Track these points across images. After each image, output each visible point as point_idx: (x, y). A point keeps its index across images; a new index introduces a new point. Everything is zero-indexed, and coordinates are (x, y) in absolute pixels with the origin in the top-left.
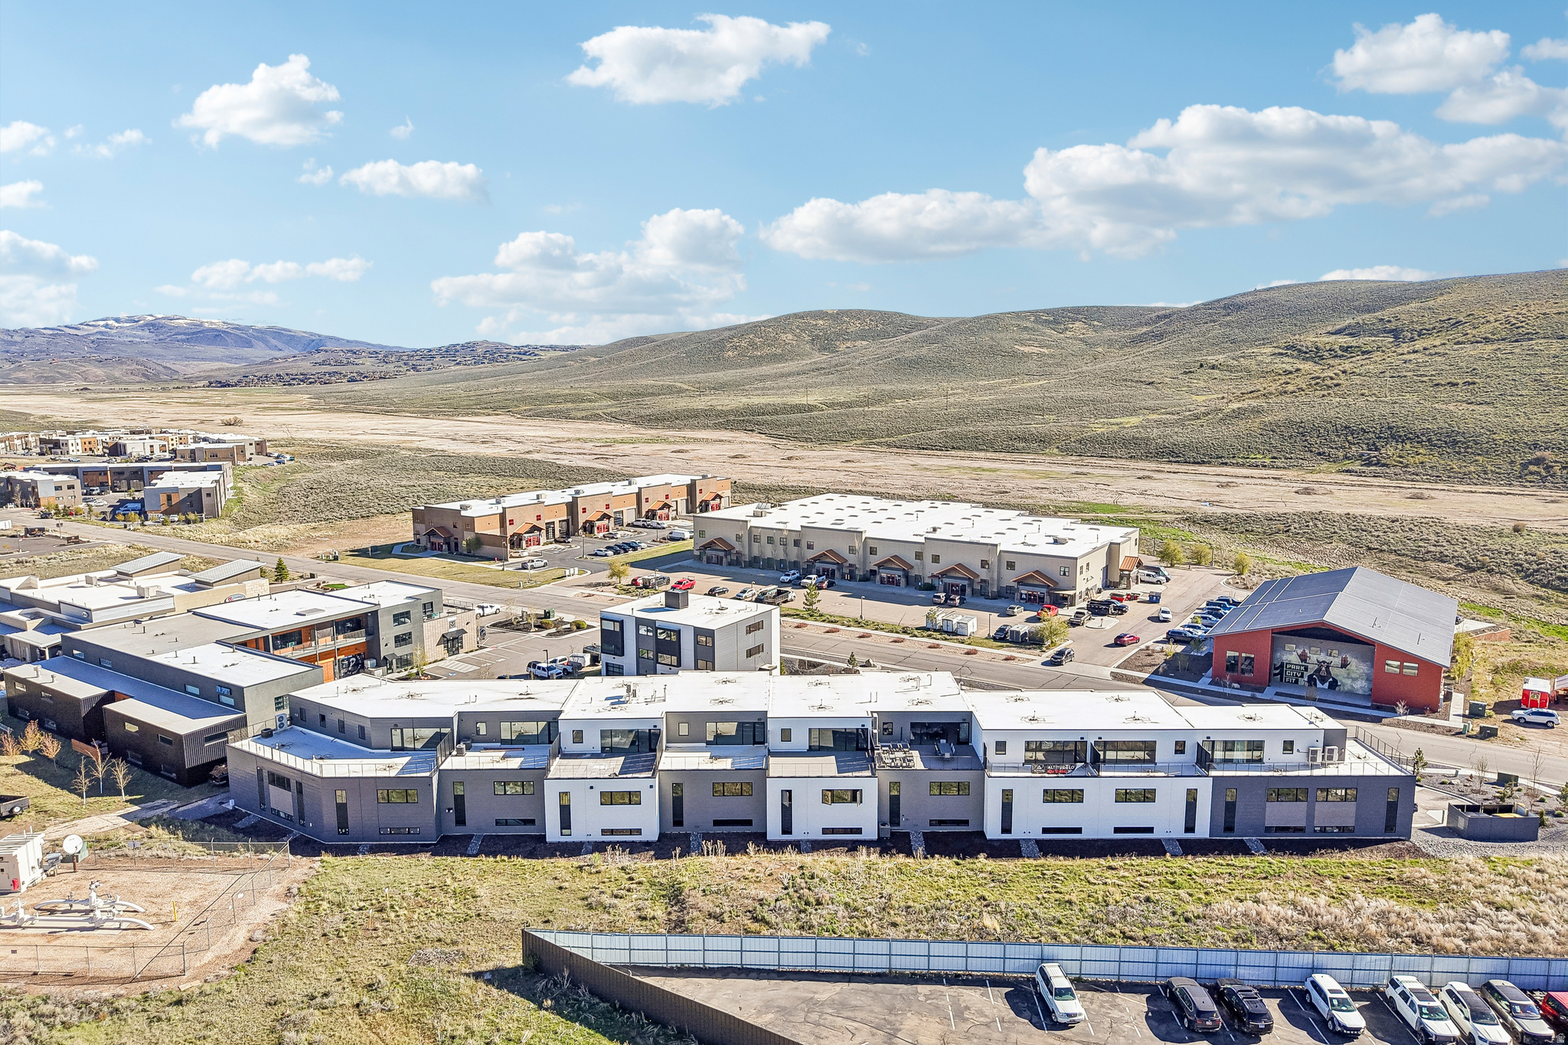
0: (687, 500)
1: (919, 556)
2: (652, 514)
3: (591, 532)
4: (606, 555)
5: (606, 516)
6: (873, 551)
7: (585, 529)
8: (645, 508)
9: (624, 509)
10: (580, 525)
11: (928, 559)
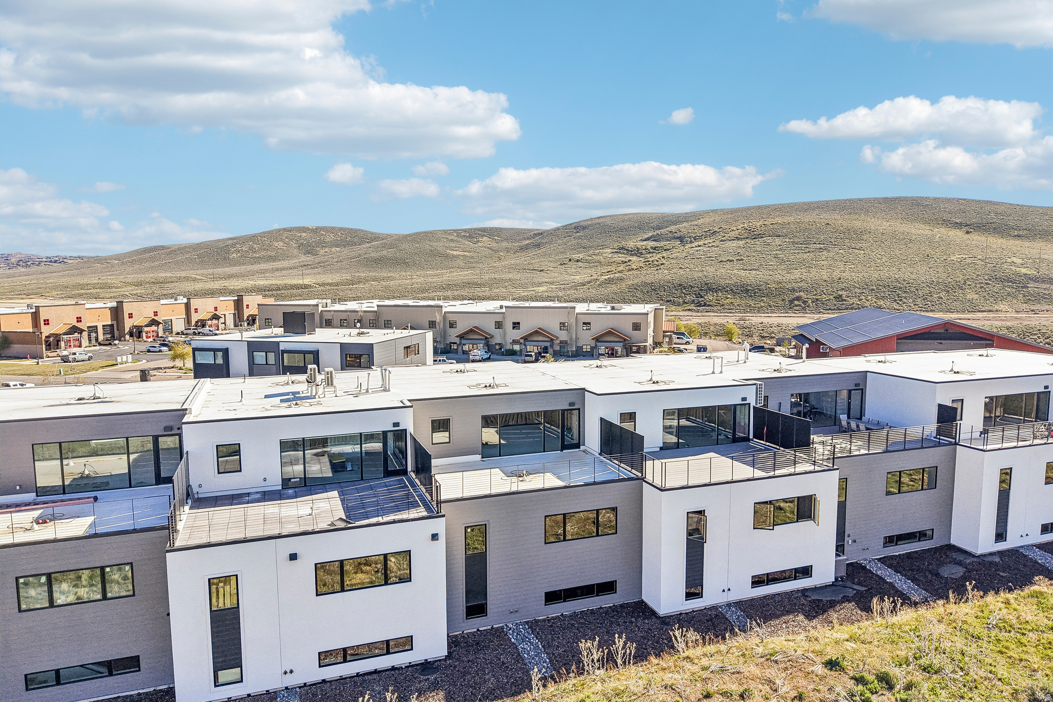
0: (234, 314)
1: (499, 325)
2: (202, 323)
3: (139, 336)
4: (160, 351)
5: (154, 323)
6: (452, 325)
7: (131, 335)
8: (195, 318)
9: (173, 318)
10: (127, 330)
11: (509, 325)
